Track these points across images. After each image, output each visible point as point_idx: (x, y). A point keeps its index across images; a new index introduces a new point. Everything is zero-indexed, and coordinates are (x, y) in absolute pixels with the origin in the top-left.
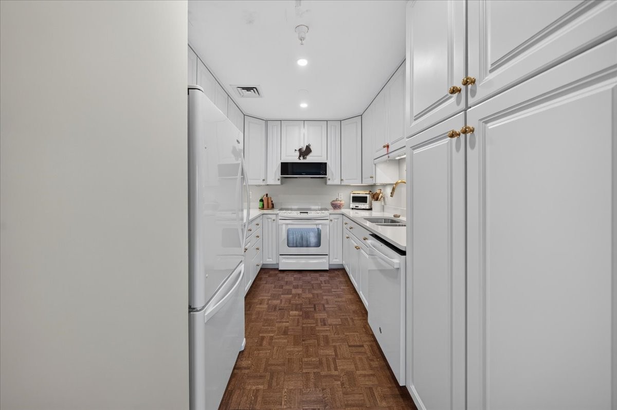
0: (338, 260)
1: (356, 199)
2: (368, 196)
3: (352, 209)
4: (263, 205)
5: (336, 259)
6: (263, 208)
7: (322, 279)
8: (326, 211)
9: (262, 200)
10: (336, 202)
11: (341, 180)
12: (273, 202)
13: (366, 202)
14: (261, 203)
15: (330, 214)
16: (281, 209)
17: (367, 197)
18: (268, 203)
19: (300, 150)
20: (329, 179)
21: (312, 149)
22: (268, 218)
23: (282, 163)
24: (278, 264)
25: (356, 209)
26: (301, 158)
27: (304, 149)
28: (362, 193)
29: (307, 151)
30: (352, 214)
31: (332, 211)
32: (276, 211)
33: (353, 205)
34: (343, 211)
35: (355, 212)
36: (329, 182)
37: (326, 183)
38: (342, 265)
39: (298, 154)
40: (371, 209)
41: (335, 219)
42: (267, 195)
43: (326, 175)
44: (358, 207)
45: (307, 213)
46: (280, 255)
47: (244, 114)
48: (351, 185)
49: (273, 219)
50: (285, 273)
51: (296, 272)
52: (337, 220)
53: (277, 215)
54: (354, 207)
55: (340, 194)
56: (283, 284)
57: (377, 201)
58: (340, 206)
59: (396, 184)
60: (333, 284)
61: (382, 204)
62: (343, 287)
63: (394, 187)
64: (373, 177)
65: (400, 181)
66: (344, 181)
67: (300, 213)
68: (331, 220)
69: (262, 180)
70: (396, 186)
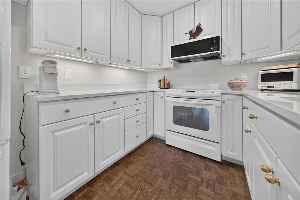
1: (269, 77)
2: (294, 70)
3: (262, 90)
4: (161, 85)
5: (232, 152)
7: (206, 175)
10: (234, 82)
11: (243, 54)
12: (170, 83)
14: (159, 83)
15: (222, 94)
18: (165, 83)
19: (190, 32)
20: (224, 56)
21: (203, 29)
22: (158, 95)
23: (172, 47)
25: (270, 89)
29: (198, 31)
32: (169, 90)
33: (263, 85)
35: (266, 94)
36: (224, 60)
38: (242, 162)
39: (188, 36)
41: (229, 100)
43: (219, 50)
44: (272, 87)
45: (194, 91)
46: (167, 130)
47: (142, 13)
48: (260, 59)
49: (161, 96)
50: (170, 148)
51: (181, 151)
52: (233, 102)
53: (164, 92)
54: (264, 88)
55: (241, 74)
56: (157, 164)
58: (240, 85)
60: (219, 194)
66: (247, 54)
67: (186, 91)
68: (224, 102)
69: (158, 65)
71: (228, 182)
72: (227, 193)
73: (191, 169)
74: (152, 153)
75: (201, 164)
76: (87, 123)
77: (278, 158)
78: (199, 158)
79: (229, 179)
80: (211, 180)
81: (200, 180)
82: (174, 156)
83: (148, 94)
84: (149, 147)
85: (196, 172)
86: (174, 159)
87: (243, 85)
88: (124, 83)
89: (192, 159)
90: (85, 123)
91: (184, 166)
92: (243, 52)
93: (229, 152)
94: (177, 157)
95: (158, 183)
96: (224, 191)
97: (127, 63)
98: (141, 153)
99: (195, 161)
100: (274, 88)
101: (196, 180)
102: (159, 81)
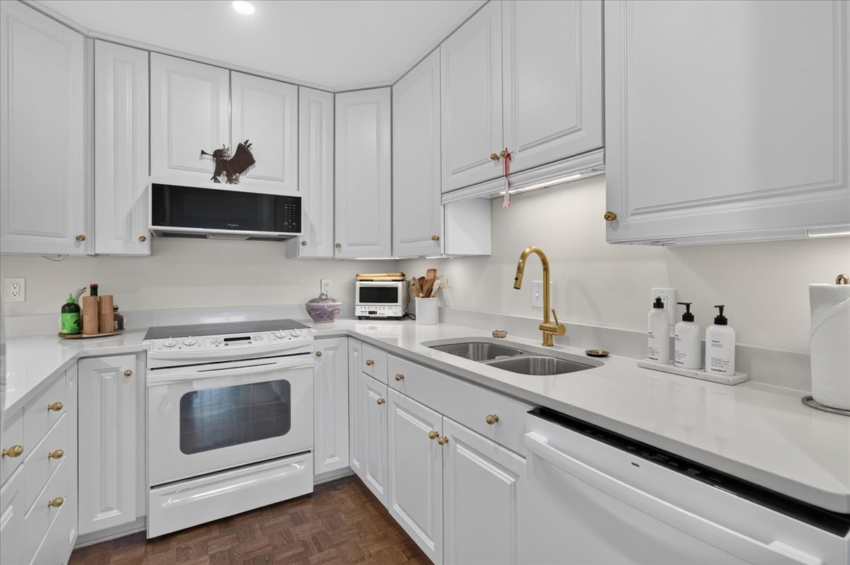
0: (336, 459)
1: (370, 295)
2: (400, 285)
3: (360, 318)
4: (79, 323)
5: (332, 456)
6: (78, 332)
7: (303, 532)
8: (304, 331)
9: (72, 308)
10: (321, 304)
11: (335, 247)
12: (120, 311)
13: (396, 301)
14: (70, 318)
15: (316, 338)
16: (153, 334)
17: (395, 289)
18: (99, 315)
19: (218, 155)
20: (304, 244)
21: (255, 158)
22: (100, 371)
23: (155, 186)
24: (143, 519)
25: (372, 317)
26: (223, 178)
27: (232, 153)
28: (381, 280)
29: (241, 160)
30: (362, 328)
31: (314, 328)
32: (131, 342)
33: (363, 309)
34: (342, 324)
36: (304, 252)
37: (288, 253)
38: (349, 467)
39: (210, 165)
40: (409, 316)
41: (326, 349)
42: (94, 289)
43: (298, 230)
44: (375, 313)
45: (249, 338)
46: (154, 487)
49: (123, 370)
51: (213, 528)
52: (333, 352)
53: (139, 355)
54: (364, 314)
55: (324, 282)
57: (429, 297)
58: (332, 312)
59: (524, 256)
60: (342, 543)
61: (439, 305)
62: (375, 548)
63: (519, 264)
64: (438, 239)
65: (527, 250)
66: (344, 247)
67: (226, 340)
68: (319, 354)
69: (73, 240)
70: (524, 262)
71: (342, 516)
72: (350, 532)
73: (270, 545)
75: (282, 520)
77: (444, 417)
78: (268, 515)
79: (340, 511)
80: (317, 533)
81: (302, 549)
82: (207, 551)
83: (69, 373)
85: (285, 542)
86: (212, 556)
87: (335, 312)
89: (256, 526)
91: (250, 552)
92: (336, 243)
93: (328, 460)
94: (215, 548)
96: (345, 534)
99: (265, 524)
100: (378, 315)
101: (294, 555)
102: (68, 305)
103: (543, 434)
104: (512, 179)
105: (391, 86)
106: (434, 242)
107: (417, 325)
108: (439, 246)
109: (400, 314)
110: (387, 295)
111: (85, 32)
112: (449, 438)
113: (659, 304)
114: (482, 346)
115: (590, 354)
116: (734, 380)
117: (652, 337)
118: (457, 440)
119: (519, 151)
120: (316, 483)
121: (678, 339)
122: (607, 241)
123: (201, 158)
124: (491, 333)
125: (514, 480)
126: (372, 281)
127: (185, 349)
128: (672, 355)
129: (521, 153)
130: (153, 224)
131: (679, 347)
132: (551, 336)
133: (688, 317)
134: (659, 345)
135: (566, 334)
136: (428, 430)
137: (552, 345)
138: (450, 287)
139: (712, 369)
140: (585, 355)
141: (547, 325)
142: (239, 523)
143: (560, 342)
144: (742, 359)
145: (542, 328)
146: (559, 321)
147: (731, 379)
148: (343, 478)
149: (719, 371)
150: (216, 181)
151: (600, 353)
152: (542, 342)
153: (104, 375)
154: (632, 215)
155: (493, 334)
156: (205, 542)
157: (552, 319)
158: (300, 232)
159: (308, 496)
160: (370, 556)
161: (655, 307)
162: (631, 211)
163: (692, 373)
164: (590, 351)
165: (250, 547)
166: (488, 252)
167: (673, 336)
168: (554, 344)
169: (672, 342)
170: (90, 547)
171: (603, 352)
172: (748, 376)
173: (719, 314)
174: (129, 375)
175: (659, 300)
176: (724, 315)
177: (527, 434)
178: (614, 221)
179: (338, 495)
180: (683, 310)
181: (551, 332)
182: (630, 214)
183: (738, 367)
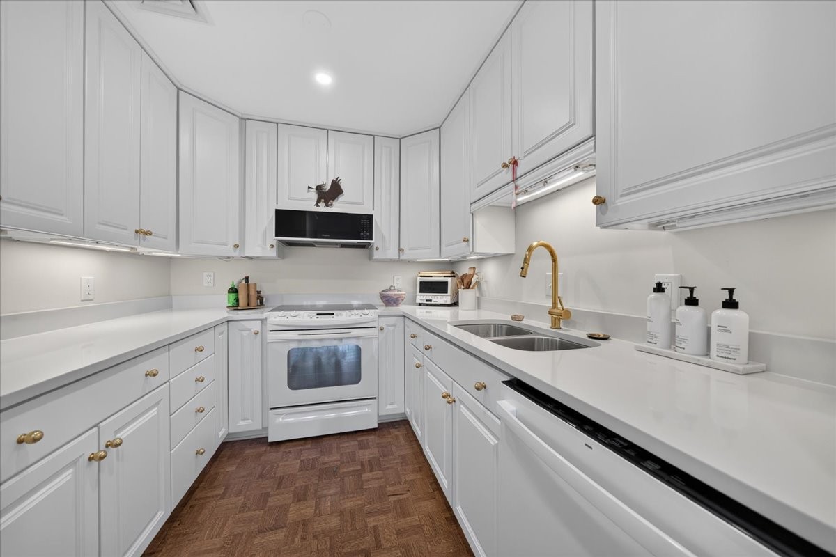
0: (395, 406)
1: (427, 287)
2: (449, 280)
3: (420, 305)
4: (237, 300)
5: (392, 404)
6: (236, 306)
7: (365, 455)
8: (372, 311)
9: (234, 290)
10: (390, 293)
11: (401, 250)
12: (262, 294)
13: (445, 291)
14: (233, 296)
15: (380, 316)
16: (276, 309)
17: (447, 283)
18: (248, 295)
19: (319, 188)
20: (376, 249)
21: (343, 190)
22: (241, 330)
23: (277, 211)
24: (266, 429)
25: (428, 304)
26: (322, 204)
27: (328, 187)
28: (437, 277)
29: (334, 191)
30: (420, 313)
31: (382, 309)
32: (265, 313)
33: (422, 298)
34: (404, 308)
35: (425, 311)
36: (377, 256)
37: (370, 257)
38: (404, 414)
39: (314, 195)
40: (455, 304)
41: (388, 325)
42: (247, 279)
43: (371, 238)
44: (430, 301)
45: (333, 314)
46: (271, 409)
47: (179, 86)
48: (418, 260)
49: (253, 330)
50: (283, 448)
51: (308, 442)
52: (393, 327)
53: (263, 321)
54: (422, 302)
55: (395, 278)
56: (269, 490)
57: (468, 288)
58: (397, 299)
59: (530, 249)
60: (388, 468)
61: (477, 295)
62: (410, 477)
63: (526, 255)
64: (468, 240)
65: (535, 244)
66: (406, 251)
67: (318, 314)
68: (382, 329)
69: (232, 247)
70: (530, 255)
71: (394, 448)
72: (396, 462)
73: (339, 461)
74: (243, 477)
75: (351, 444)
76: (81, 459)
77: (454, 382)
78: (345, 438)
79: (393, 444)
80: (373, 458)
81: (359, 467)
82: (300, 457)
83: (218, 329)
84: (227, 470)
85: (350, 461)
86: (302, 461)
87: (400, 299)
88: (91, 300)
89: (335, 445)
90: (74, 463)
91: (326, 463)
92: (401, 247)
93: (388, 406)
95: (293, 515)
96: (392, 462)
97: (136, 239)
98: (209, 494)
99: (341, 446)
100: (432, 303)
101: (353, 471)
102: (232, 288)
103: (512, 403)
104: (519, 182)
105: (439, 128)
106: (465, 243)
107: (460, 311)
108: (468, 245)
109: (449, 302)
110: (440, 287)
111: (240, 115)
112: (456, 399)
113: (659, 288)
114: (502, 328)
115: (591, 337)
116: (744, 369)
117: (650, 320)
118: (461, 402)
119: (524, 157)
120: (380, 422)
121: (679, 324)
122: (597, 225)
123: (309, 191)
124: (510, 317)
125: (496, 442)
126: (431, 277)
127: (290, 318)
128: (673, 339)
129: (526, 158)
130: (276, 236)
131: (679, 331)
132: (559, 319)
133: (692, 301)
134: (658, 328)
135: (572, 317)
136: (444, 390)
137: (559, 328)
138: (486, 281)
139: (718, 356)
140: (585, 337)
141: (555, 310)
142: (325, 442)
143: (567, 324)
144: (756, 347)
145: (550, 313)
146: (564, 307)
147: (741, 367)
148: (401, 421)
149: (725, 358)
150: (318, 205)
151: (601, 336)
152: (550, 325)
153: (243, 332)
154: (622, 196)
155: (512, 317)
156: (301, 450)
157: (559, 306)
158: (372, 240)
159: (374, 430)
160: (405, 483)
161: (654, 291)
162: (620, 192)
163: (694, 359)
164: (591, 334)
165: (326, 459)
166: (512, 251)
167: (675, 321)
168: (562, 327)
169: (673, 327)
170: (237, 441)
171: (604, 335)
172: (766, 367)
173: (728, 298)
174: (256, 334)
175: (659, 285)
176: (734, 298)
177: (498, 402)
178: (603, 205)
179: (394, 432)
180: (687, 294)
181: (559, 316)
182: (619, 195)
183: (751, 356)
